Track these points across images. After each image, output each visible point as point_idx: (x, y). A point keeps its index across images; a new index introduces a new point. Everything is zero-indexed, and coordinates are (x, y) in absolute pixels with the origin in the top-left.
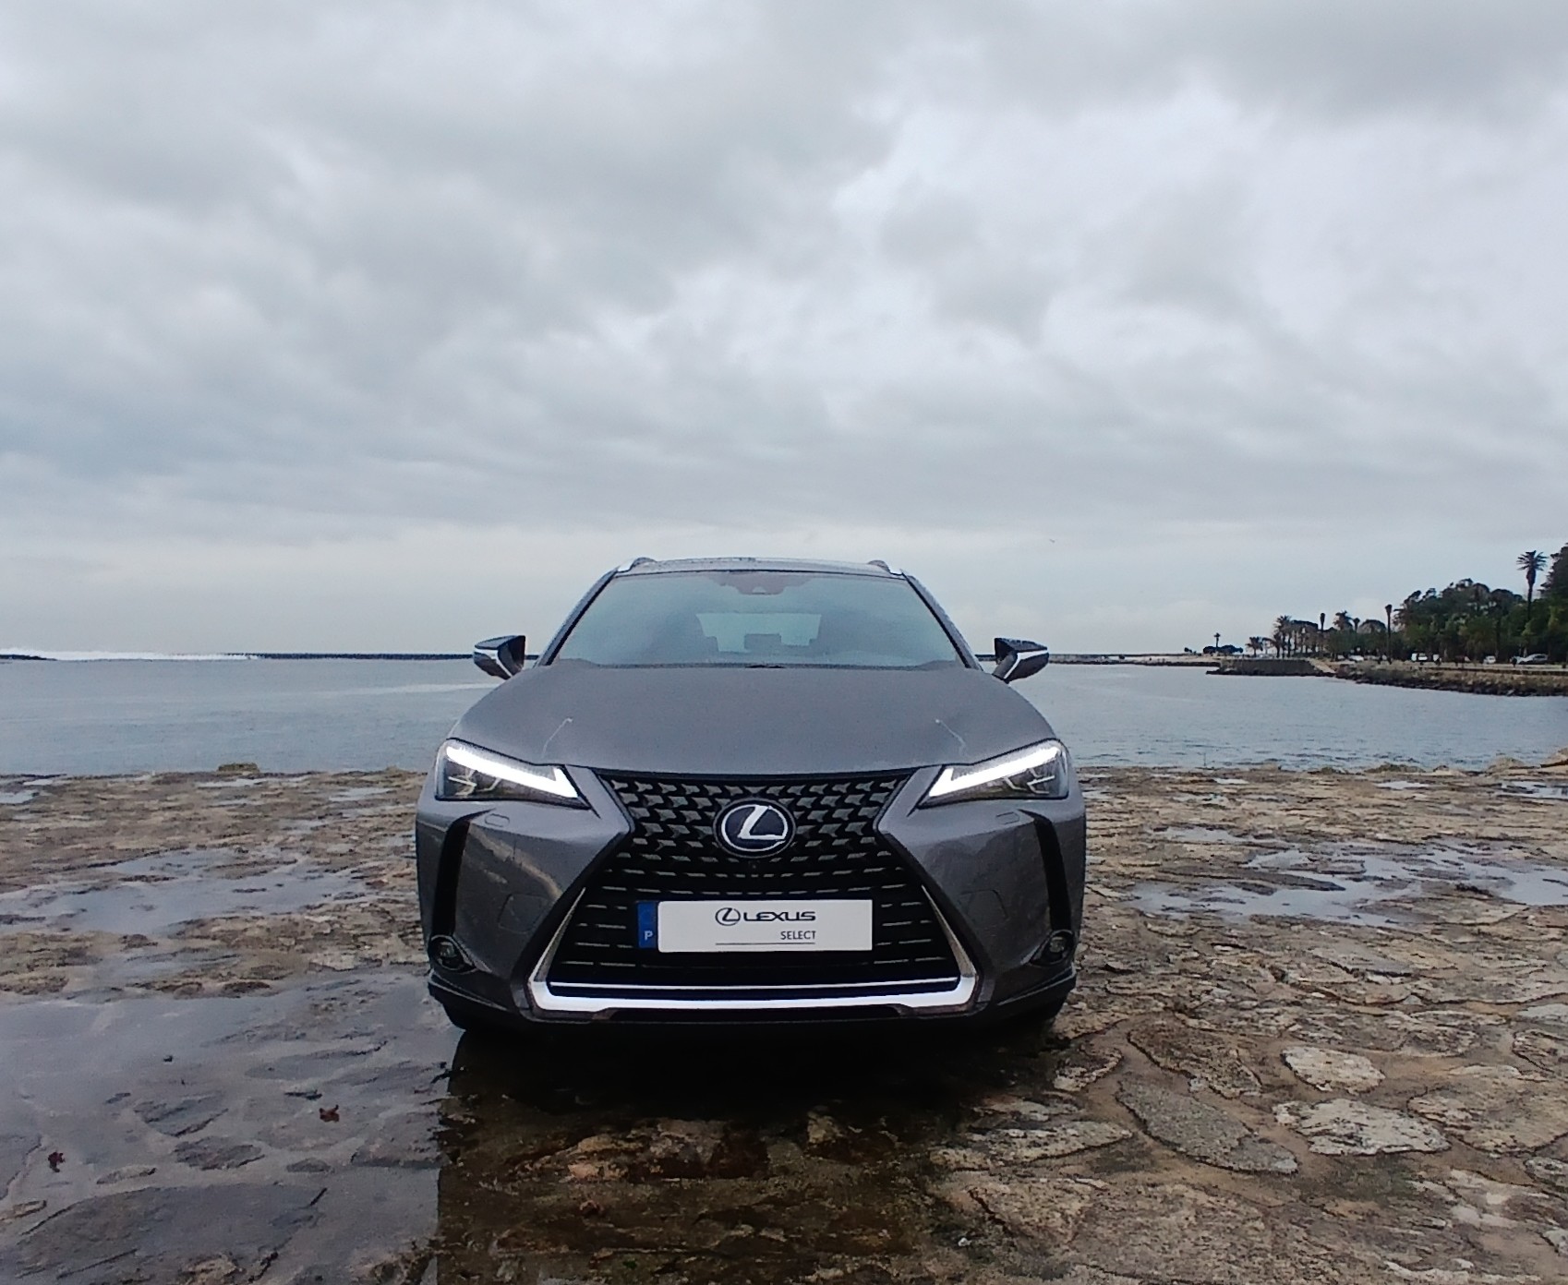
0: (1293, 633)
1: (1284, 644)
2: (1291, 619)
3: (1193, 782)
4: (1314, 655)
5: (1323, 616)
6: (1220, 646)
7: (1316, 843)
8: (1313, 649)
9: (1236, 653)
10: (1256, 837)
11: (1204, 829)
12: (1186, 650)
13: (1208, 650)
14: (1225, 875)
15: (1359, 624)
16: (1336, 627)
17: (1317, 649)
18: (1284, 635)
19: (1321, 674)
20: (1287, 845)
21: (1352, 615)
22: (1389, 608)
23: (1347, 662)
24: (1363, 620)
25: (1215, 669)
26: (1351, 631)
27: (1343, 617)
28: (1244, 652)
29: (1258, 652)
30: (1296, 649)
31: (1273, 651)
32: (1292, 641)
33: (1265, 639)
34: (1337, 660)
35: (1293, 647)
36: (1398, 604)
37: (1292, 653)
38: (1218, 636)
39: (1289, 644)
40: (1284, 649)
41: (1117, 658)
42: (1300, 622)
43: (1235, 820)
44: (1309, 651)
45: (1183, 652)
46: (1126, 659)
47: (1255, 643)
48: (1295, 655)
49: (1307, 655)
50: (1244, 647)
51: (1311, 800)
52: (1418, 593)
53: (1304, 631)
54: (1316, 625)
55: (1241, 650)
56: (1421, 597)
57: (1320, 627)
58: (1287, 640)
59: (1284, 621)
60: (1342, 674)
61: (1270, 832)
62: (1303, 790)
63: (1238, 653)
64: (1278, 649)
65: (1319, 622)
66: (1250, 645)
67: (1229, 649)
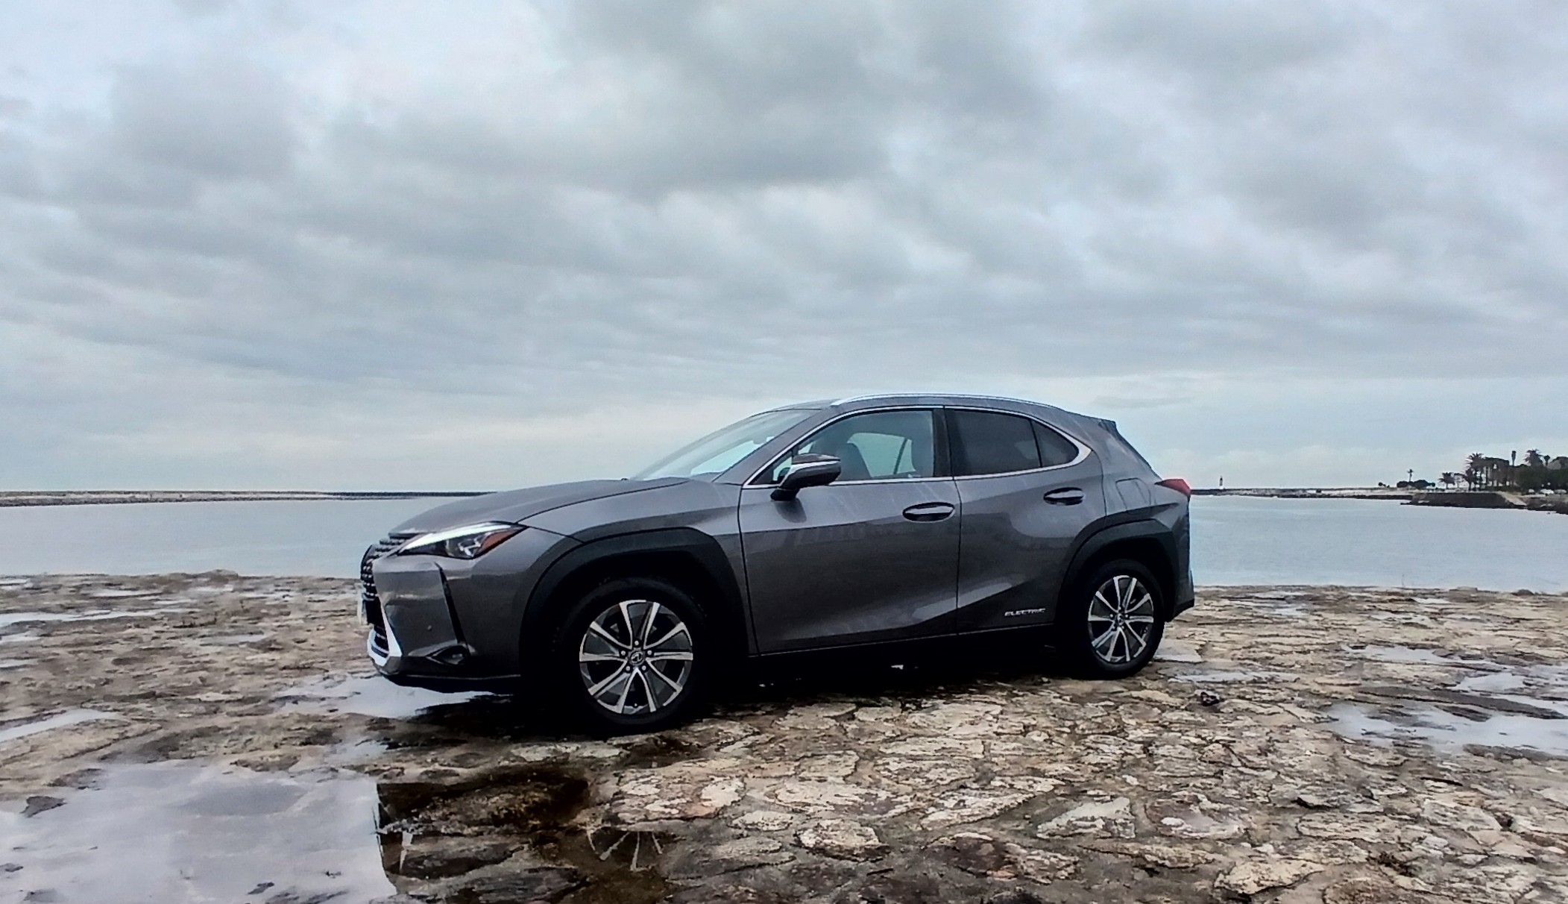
0: (1485, 469)
1: (1476, 479)
2: (1483, 457)
3: (1391, 601)
4: (1504, 489)
5: (1514, 452)
6: (1413, 480)
7: (1530, 665)
8: (1504, 483)
9: (1428, 487)
10: (1463, 658)
11: (1405, 648)
12: (1380, 484)
13: (1401, 485)
14: (1433, 698)
15: (1549, 461)
16: (1526, 463)
17: (1508, 483)
18: (1476, 471)
19: (1511, 506)
20: (1497, 667)
21: (1543, 453)
23: (1538, 496)
24: (1553, 457)
25: (1409, 501)
26: (1542, 465)
27: (1534, 456)
28: (1436, 486)
29: (1450, 486)
30: (1487, 483)
31: (1464, 485)
32: (1483, 476)
33: (1455, 474)
34: (1528, 494)
35: (1484, 482)
37: (1483, 487)
38: (1411, 471)
39: (1481, 479)
40: (1476, 483)
41: (1314, 492)
42: (1492, 459)
43: (1437, 640)
44: (1500, 485)
45: (1377, 486)
46: (1323, 492)
47: (1447, 478)
48: (1487, 488)
49: (1498, 488)
50: (1437, 482)
51: (1518, 620)
53: (1495, 467)
54: (1508, 462)
55: (1434, 485)
57: (1511, 464)
58: (1478, 475)
59: (1476, 458)
60: (1533, 506)
61: (1479, 652)
62: (1509, 611)
63: (1431, 487)
64: (1470, 484)
65: (1510, 459)
66: (1442, 480)
67: (1422, 484)
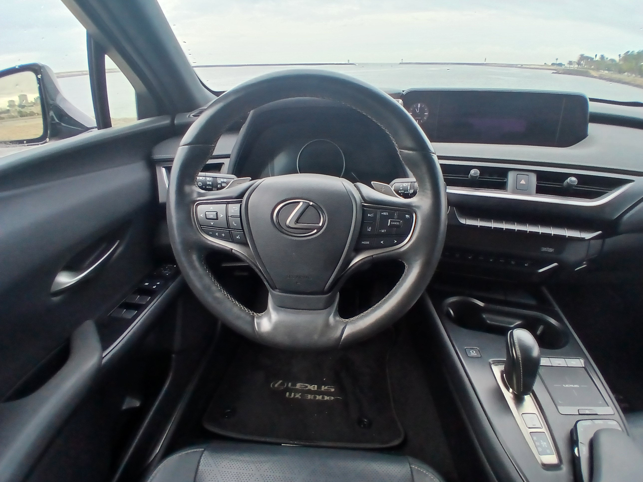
0: (585, 60)
1: (581, 64)
2: (585, 56)
4: (591, 69)
5: (596, 56)
6: (557, 63)
8: (591, 67)
9: (563, 66)
13: (553, 64)
18: (581, 61)
21: (606, 56)
22: (620, 55)
23: (602, 73)
26: (605, 61)
27: (602, 57)
28: (566, 66)
29: (571, 66)
30: (585, 66)
31: (576, 66)
32: (584, 63)
33: (574, 62)
34: (599, 72)
35: (583, 66)
36: (622, 55)
37: (583, 68)
38: (557, 60)
40: (580, 66)
41: (520, 66)
42: (588, 57)
44: (589, 67)
46: (523, 66)
47: (570, 63)
49: (589, 69)
50: (566, 64)
52: (628, 52)
53: (588, 60)
54: (593, 58)
55: (564, 65)
56: (629, 53)
57: (594, 60)
59: (582, 56)
60: (601, 78)
64: (578, 66)
65: (594, 57)
66: (568, 64)
67: (560, 65)
